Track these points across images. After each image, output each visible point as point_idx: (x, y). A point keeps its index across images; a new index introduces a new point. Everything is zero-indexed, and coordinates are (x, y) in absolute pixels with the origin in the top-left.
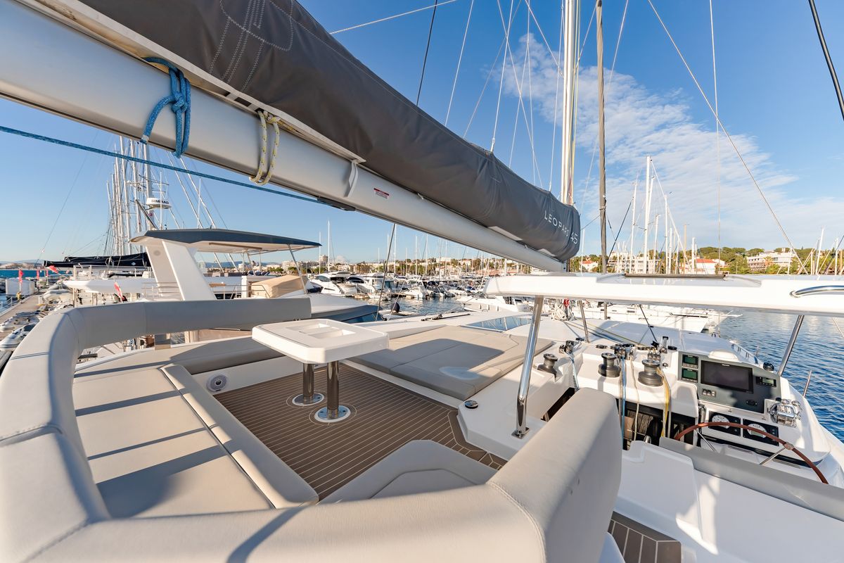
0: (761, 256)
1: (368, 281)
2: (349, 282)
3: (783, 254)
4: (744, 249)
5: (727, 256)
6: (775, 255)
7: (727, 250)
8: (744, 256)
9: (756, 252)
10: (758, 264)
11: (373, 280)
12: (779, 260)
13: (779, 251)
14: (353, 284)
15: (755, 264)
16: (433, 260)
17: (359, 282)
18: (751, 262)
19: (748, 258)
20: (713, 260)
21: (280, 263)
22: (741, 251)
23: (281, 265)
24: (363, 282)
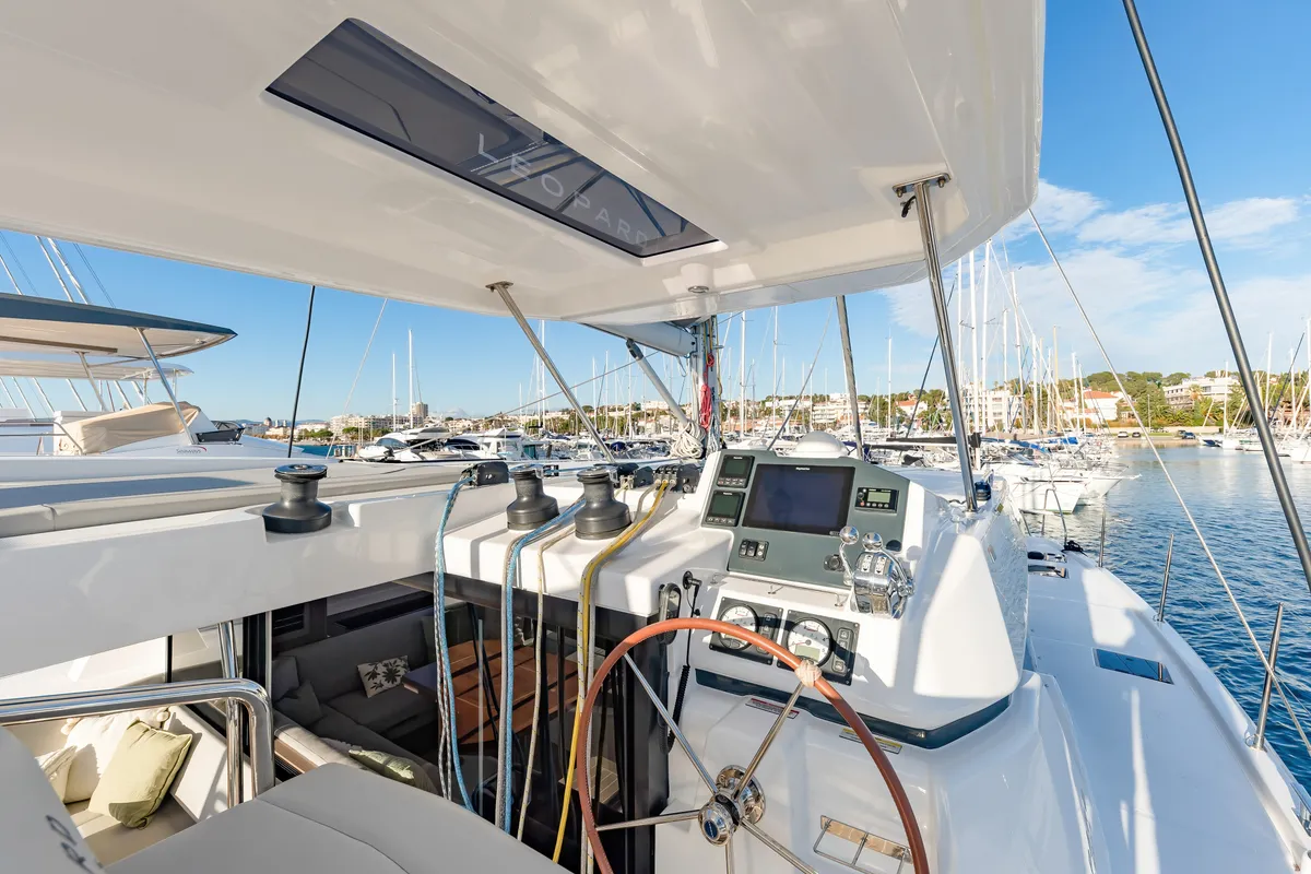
0: (1186, 384)
1: (488, 445)
2: (446, 449)
3: (1218, 381)
4: (1160, 375)
5: (1134, 386)
6: (1206, 382)
7: (1133, 377)
8: (1159, 384)
9: (1177, 379)
10: (1182, 398)
11: (498, 443)
12: (1214, 390)
13: (1212, 375)
14: (455, 452)
15: (1177, 398)
16: (636, 407)
17: (469, 448)
18: (1170, 395)
19: (1165, 389)
20: (1112, 393)
21: (327, 421)
22: (1155, 378)
23: (328, 425)
24: (477, 448)
